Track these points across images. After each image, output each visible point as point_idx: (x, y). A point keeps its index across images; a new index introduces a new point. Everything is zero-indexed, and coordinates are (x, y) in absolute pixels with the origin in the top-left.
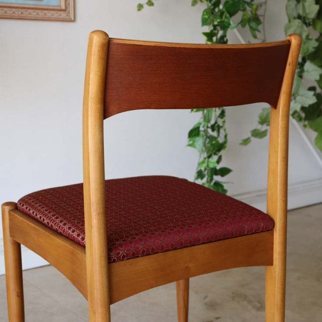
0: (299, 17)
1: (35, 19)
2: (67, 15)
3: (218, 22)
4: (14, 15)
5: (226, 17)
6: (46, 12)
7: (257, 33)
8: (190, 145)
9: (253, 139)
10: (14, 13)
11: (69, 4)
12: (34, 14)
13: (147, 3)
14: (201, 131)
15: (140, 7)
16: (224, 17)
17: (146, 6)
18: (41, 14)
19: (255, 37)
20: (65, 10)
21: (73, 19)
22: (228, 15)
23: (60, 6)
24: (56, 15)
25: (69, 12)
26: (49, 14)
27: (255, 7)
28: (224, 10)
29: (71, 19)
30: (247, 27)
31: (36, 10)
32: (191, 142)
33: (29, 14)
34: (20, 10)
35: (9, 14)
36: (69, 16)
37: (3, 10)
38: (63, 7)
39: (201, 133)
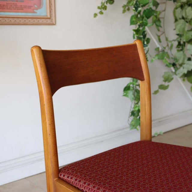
0: (183, 18)
1: (33, 24)
2: (51, 21)
3: (140, 23)
4: (20, 22)
5: (145, 20)
6: (39, 20)
7: (160, 28)
8: (124, 95)
9: (160, 90)
10: (20, 21)
11: (52, 15)
12: (32, 21)
13: (99, 13)
14: (131, 87)
15: (95, 15)
16: (144, 20)
17: (99, 15)
18: (36, 21)
19: (159, 30)
20: (50, 18)
21: (54, 23)
22: (146, 19)
23: (47, 16)
24: (45, 21)
25: (52, 20)
26: (41, 21)
27: (158, 13)
28: (144, 15)
29: (53, 23)
30: (154, 24)
31: (33, 19)
32: (125, 94)
33: (29, 21)
34: (24, 19)
35: (17, 22)
36: (52, 22)
37: (14, 20)
38: (49, 16)
39: (131, 88)
